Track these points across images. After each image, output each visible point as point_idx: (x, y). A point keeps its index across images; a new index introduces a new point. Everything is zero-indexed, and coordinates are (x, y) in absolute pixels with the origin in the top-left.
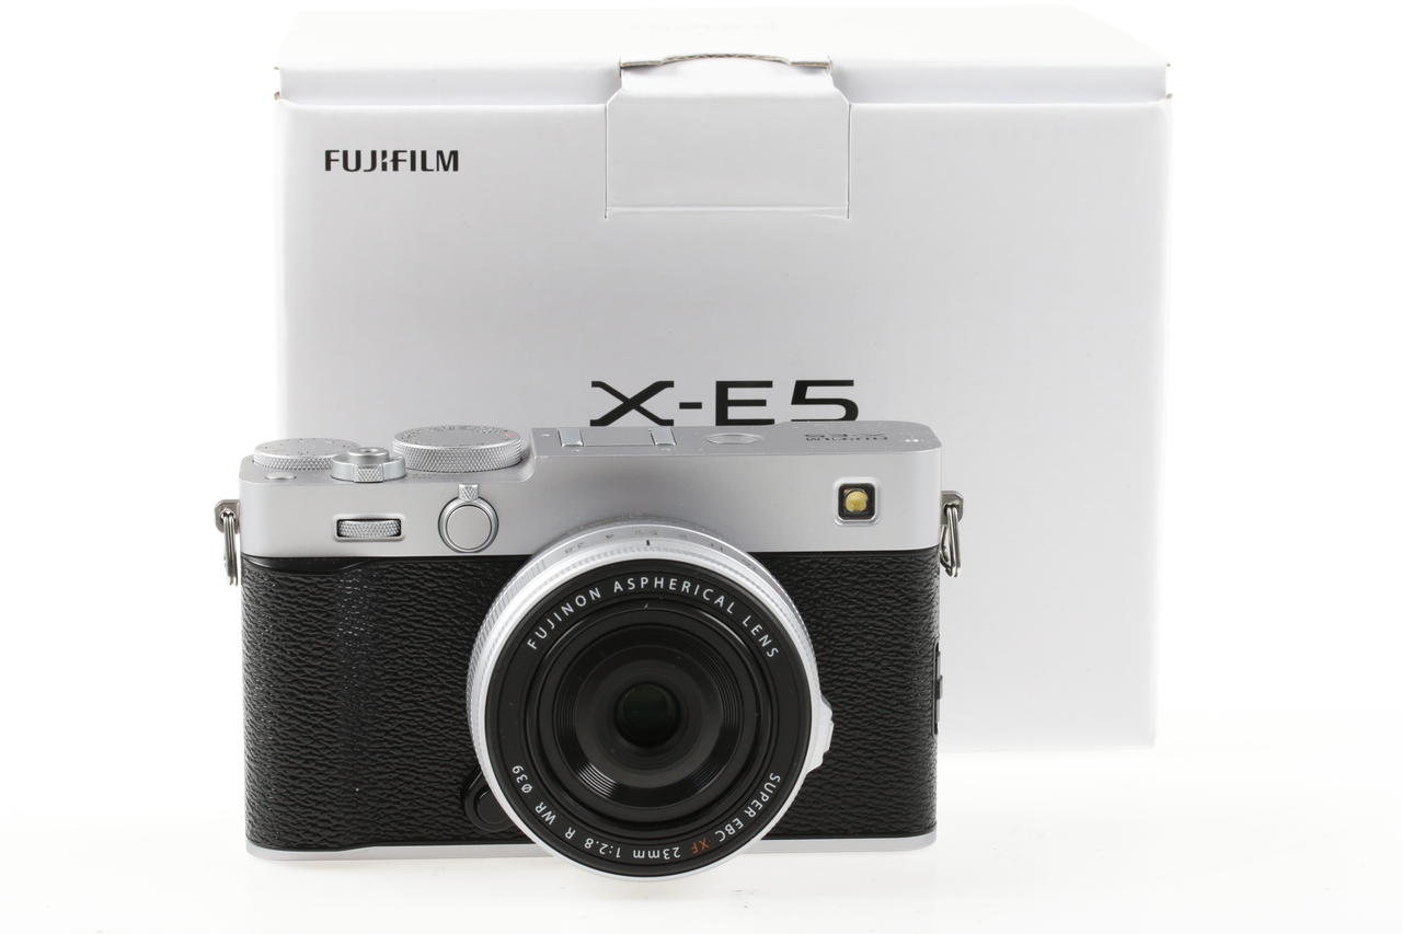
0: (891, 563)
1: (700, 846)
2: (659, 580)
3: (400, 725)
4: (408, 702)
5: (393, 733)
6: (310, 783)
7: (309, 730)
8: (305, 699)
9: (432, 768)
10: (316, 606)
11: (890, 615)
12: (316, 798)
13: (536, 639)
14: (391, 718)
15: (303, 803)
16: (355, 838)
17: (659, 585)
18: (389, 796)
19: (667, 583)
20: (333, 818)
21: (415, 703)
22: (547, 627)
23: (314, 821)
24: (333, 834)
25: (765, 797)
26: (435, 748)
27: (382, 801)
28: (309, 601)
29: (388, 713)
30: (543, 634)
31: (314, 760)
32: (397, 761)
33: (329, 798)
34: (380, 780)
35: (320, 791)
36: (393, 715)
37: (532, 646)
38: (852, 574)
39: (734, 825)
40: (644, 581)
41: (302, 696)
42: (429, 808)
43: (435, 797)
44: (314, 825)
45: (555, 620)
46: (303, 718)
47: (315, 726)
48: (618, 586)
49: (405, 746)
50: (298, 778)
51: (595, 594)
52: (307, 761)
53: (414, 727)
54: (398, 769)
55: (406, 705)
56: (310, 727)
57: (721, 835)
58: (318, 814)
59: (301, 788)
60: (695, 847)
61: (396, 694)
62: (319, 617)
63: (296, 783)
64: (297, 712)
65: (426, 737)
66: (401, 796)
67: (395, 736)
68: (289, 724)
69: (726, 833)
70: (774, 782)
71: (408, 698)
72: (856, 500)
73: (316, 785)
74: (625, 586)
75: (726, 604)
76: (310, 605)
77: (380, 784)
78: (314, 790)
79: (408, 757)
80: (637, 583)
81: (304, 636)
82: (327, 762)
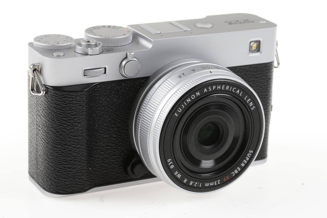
0: (264, 67)
1: (226, 179)
2: (219, 86)
3: (103, 143)
4: (107, 134)
5: (101, 146)
6: (75, 169)
7: (76, 150)
8: (74, 139)
9: (114, 157)
10: (79, 104)
11: (263, 85)
12: (78, 174)
13: (178, 113)
14: (100, 141)
15: (73, 177)
16: (89, 186)
17: (219, 88)
18: (100, 169)
19: (221, 87)
20: (83, 180)
21: (109, 134)
22: (182, 108)
23: (76, 183)
24: (84, 186)
25: (248, 159)
26: (115, 150)
27: (97, 171)
28: (77, 102)
29: (100, 139)
30: (180, 110)
31: (77, 161)
32: (102, 156)
33: (82, 173)
34: (96, 164)
35: (79, 171)
36: (101, 140)
37: (176, 115)
38: (252, 72)
39: (237, 170)
40: (214, 87)
41: (74, 138)
42: (112, 171)
43: (115, 167)
44: (77, 184)
45: (184, 105)
46: (74, 146)
47: (78, 148)
48: (205, 90)
49: (105, 150)
50: (71, 168)
51: (198, 94)
52: (75, 161)
53: (108, 143)
54: (102, 159)
55: (106, 135)
56: (76, 149)
57: (233, 174)
58: (78, 180)
59: (72, 171)
60: (225, 179)
61: (103, 132)
62: (80, 108)
63: (70, 170)
64: (71, 144)
65: (112, 146)
66: (103, 168)
67: (102, 147)
68: (68, 148)
69: (235, 173)
70: (251, 153)
71: (107, 133)
72: (254, 46)
73: (78, 169)
74: (208, 89)
75: (240, 93)
76: (77, 104)
77: (96, 165)
78: (77, 171)
79: (107, 154)
80: (212, 88)
81: (75, 115)
82: (82, 161)
